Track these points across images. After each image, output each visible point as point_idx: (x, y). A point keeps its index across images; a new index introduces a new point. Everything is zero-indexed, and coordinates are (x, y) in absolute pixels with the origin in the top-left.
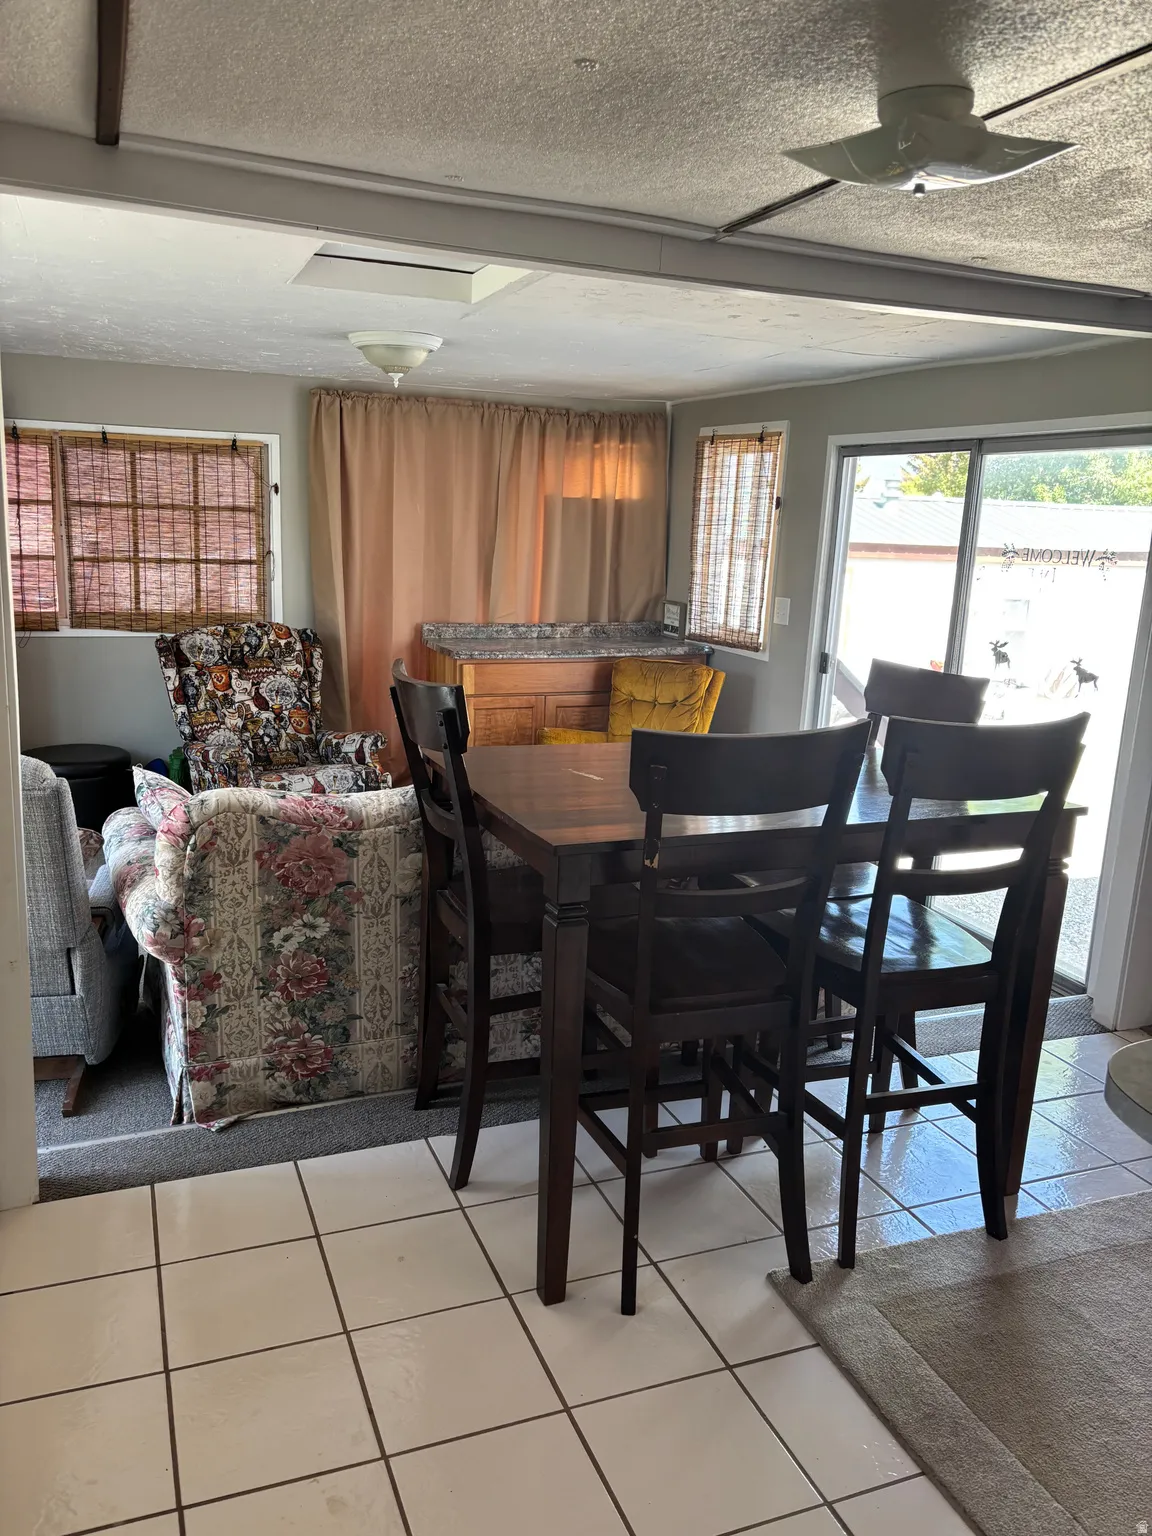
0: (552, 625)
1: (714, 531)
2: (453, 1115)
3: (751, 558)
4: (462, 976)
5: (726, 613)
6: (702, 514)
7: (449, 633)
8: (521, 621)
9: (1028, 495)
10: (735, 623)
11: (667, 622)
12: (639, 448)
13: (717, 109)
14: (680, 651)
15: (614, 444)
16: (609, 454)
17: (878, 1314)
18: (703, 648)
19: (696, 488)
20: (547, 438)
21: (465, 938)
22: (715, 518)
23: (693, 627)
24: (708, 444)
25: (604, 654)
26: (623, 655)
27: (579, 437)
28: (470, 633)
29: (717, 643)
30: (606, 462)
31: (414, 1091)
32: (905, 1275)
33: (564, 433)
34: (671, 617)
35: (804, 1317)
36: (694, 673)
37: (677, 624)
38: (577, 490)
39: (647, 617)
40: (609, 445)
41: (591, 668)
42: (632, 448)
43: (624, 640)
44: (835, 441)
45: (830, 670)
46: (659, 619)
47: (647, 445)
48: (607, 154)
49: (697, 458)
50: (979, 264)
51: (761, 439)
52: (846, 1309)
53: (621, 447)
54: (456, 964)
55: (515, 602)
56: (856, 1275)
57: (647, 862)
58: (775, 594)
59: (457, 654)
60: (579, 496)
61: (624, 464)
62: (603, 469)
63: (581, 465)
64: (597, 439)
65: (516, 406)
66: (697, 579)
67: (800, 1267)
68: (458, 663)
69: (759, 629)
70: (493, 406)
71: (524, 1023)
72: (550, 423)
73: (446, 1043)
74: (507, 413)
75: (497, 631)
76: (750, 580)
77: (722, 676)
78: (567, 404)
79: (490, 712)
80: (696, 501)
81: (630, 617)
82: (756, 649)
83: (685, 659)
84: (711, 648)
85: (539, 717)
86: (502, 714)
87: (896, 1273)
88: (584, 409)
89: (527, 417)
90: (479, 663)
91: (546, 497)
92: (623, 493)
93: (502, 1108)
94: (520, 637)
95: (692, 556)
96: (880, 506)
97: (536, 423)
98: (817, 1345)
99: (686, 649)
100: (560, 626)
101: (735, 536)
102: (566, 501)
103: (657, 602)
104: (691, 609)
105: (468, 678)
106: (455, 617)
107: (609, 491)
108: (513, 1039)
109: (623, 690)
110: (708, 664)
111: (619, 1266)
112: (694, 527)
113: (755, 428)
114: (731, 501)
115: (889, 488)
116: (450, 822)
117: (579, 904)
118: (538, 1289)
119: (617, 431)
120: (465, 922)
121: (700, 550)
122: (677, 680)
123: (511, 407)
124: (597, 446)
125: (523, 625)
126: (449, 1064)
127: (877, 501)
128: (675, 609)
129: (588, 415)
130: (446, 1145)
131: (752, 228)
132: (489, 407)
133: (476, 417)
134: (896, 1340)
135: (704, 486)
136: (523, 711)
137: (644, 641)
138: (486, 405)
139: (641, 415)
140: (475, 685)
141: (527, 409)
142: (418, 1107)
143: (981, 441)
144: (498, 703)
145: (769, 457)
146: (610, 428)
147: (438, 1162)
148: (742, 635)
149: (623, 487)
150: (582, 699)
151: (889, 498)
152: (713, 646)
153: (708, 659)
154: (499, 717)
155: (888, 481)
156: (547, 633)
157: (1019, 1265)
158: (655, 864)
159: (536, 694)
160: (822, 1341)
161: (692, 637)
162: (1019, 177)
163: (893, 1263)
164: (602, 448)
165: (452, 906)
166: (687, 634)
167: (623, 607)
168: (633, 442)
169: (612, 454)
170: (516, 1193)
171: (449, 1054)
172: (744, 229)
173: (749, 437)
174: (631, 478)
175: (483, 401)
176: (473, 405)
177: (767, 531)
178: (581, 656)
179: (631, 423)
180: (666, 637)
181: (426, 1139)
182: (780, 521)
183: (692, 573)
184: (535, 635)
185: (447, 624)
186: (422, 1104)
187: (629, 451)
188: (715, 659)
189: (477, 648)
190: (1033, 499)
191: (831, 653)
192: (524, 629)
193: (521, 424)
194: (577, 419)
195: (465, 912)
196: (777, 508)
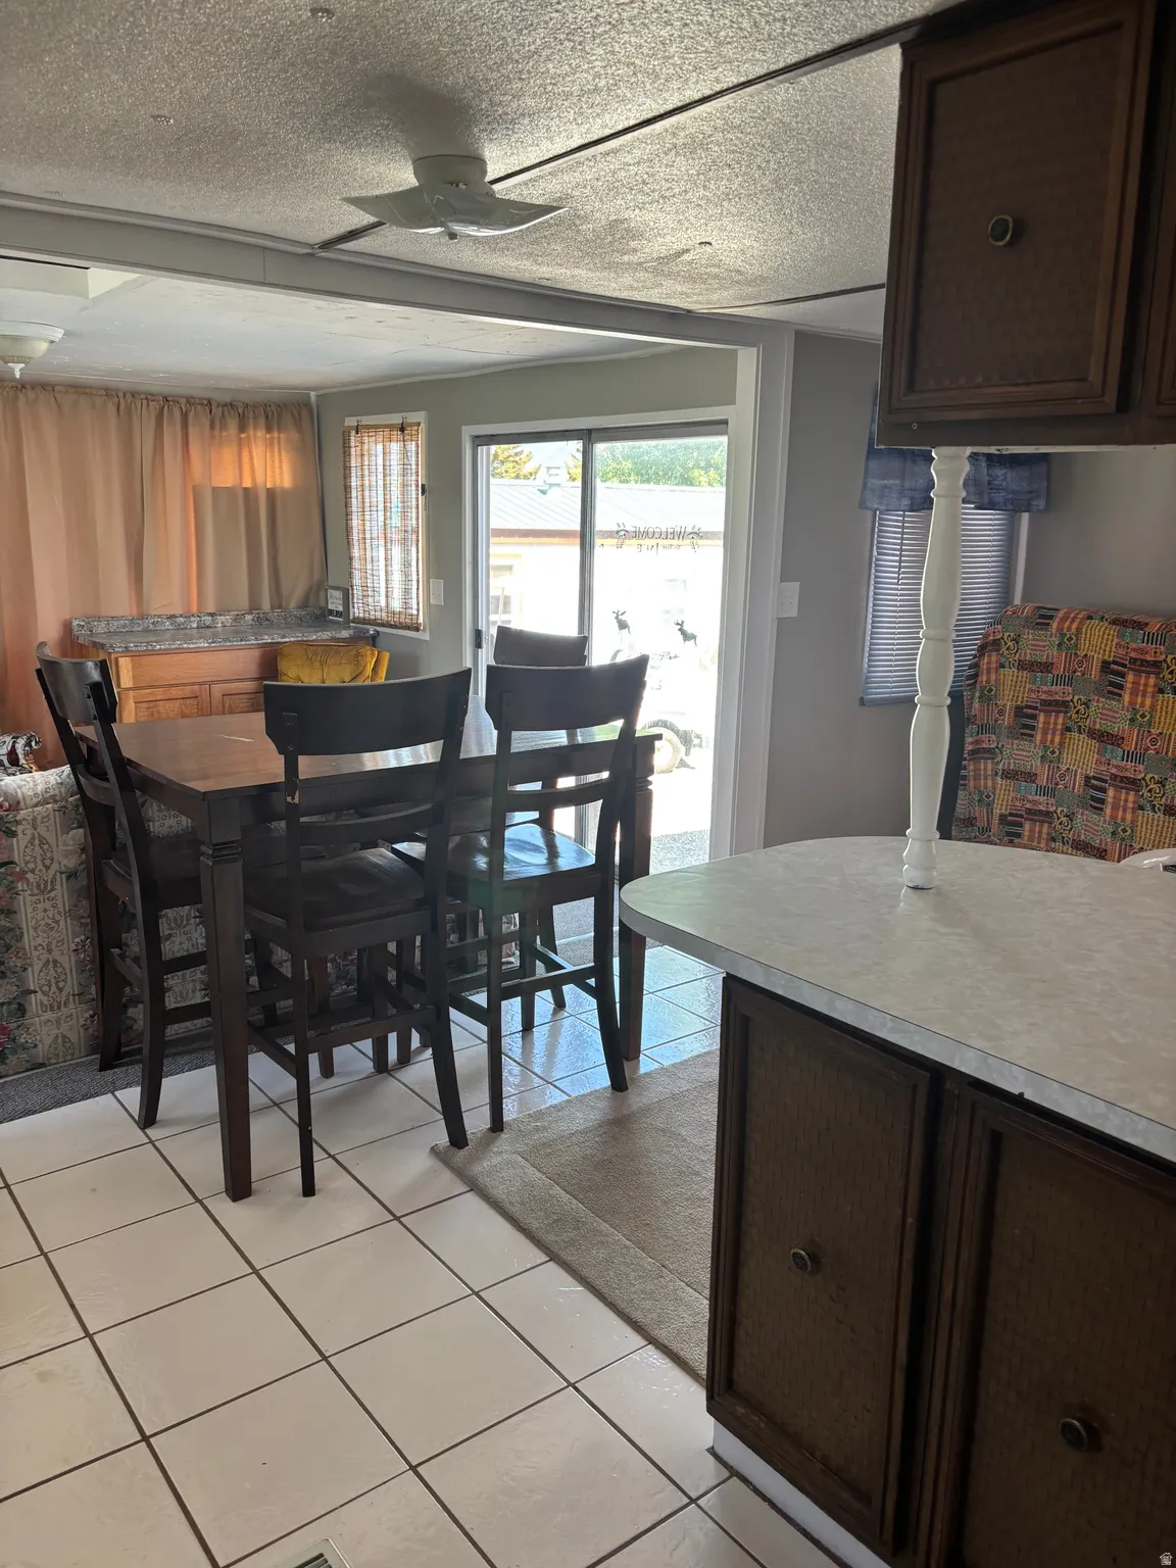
0: (212, 615)
1: (367, 517)
2: (136, 1070)
3: (404, 542)
4: (135, 942)
5: (387, 596)
6: (354, 501)
7: (100, 628)
8: (179, 612)
9: (686, 481)
10: (396, 605)
11: (330, 607)
12: (286, 437)
13: (283, 158)
14: (345, 634)
15: (260, 433)
16: (256, 444)
17: (520, 1159)
18: (368, 631)
19: (347, 476)
20: (190, 429)
21: (132, 898)
22: (367, 505)
23: (356, 611)
24: (353, 433)
25: (268, 639)
26: (287, 640)
27: (223, 427)
28: (124, 626)
29: (382, 625)
30: (254, 450)
31: (98, 1056)
32: (545, 1129)
33: (207, 423)
34: (335, 602)
35: (460, 1173)
36: (358, 655)
37: (341, 609)
38: (226, 478)
39: (311, 603)
40: (255, 436)
41: (256, 653)
42: (279, 438)
43: (288, 626)
44: (468, 432)
45: (484, 645)
46: (322, 604)
47: (295, 435)
48: (195, 184)
49: (344, 447)
50: (545, 283)
51: (402, 429)
52: (496, 1160)
53: (268, 436)
54: (128, 931)
55: (169, 595)
56: (504, 1136)
57: (289, 799)
58: (428, 577)
59: (111, 647)
60: (229, 485)
61: (272, 452)
62: (251, 458)
63: (228, 453)
64: (242, 428)
65: (153, 395)
66: (356, 564)
67: (458, 1137)
68: (113, 656)
69: (418, 610)
70: (129, 396)
71: (202, 982)
72: (193, 412)
73: (126, 1007)
74: (145, 402)
75: (153, 623)
76: (406, 564)
77: (386, 656)
78: (207, 395)
79: (151, 705)
80: (347, 489)
81: (293, 605)
82: (417, 629)
83: (351, 641)
84: (375, 630)
85: (205, 705)
86: (164, 706)
87: (537, 1129)
88: (227, 399)
89: (166, 408)
90: (135, 656)
91: (194, 487)
92: (274, 481)
93: (187, 1058)
94: (179, 628)
95: (348, 542)
96: (544, 492)
97: (177, 413)
98: (472, 1190)
99: (352, 632)
100: (221, 615)
101: (388, 522)
102: (215, 490)
103: (319, 587)
104: (353, 594)
105: (125, 671)
106: (106, 611)
107: (260, 480)
108: (193, 997)
109: (290, 675)
110: (374, 645)
111: (298, 1163)
112: (348, 514)
113: (396, 419)
114: (380, 488)
115: (550, 475)
116: (108, 791)
117: (232, 842)
118: (227, 1191)
119: (262, 420)
120: (131, 883)
121: (355, 536)
122: (343, 661)
123: (149, 397)
124: (243, 436)
125: (181, 616)
126: (131, 1028)
127: (541, 488)
128: (338, 594)
129: (231, 405)
130: (132, 1096)
131: (344, 246)
132: (125, 396)
133: (112, 410)
134: (533, 1174)
135: (353, 474)
136: (188, 702)
137: (307, 627)
138: (121, 394)
139: (285, 405)
140: (134, 677)
141: (166, 399)
142: (100, 1070)
143: (590, 431)
144: (159, 694)
145: (412, 446)
146: (255, 418)
147: (126, 1110)
148: (403, 617)
149: (273, 476)
150: (249, 686)
151: (551, 485)
152: (378, 629)
153: (373, 641)
154: (161, 709)
155: (548, 468)
156: (207, 623)
157: (635, 1108)
158: (296, 800)
159: (200, 684)
160: (475, 1187)
161: (357, 620)
162: (547, 221)
163: (536, 1122)
164: (248, 437)
165: (118, 873)
166: (351, 617)
167: (284, 592)
168: (279, 432)
169: (259, 443)
170: (202, 1123)
171: (130, 1018)
172: (339, 247)
173: (391, 427)
174: (281, 467)
175: (117, 390)
176: (107, 395)
177: (416, 518)
178: (243, 643)
179: (275, 413)
180: (332, 621)
181: (113, 1093)
182: (427, 506)
183: (351, 559)
184: (195, 625)
185: (99, 618)
186: (105, 1066)
187: (276, 440)
188: (380, 641)
189: (132, 640)
190: (692, 484)
191: (484, 629)
192: (182, 620)
193: (160, 415)
194: (220, 409)
195: (130, 875)
196: (423, 494)
